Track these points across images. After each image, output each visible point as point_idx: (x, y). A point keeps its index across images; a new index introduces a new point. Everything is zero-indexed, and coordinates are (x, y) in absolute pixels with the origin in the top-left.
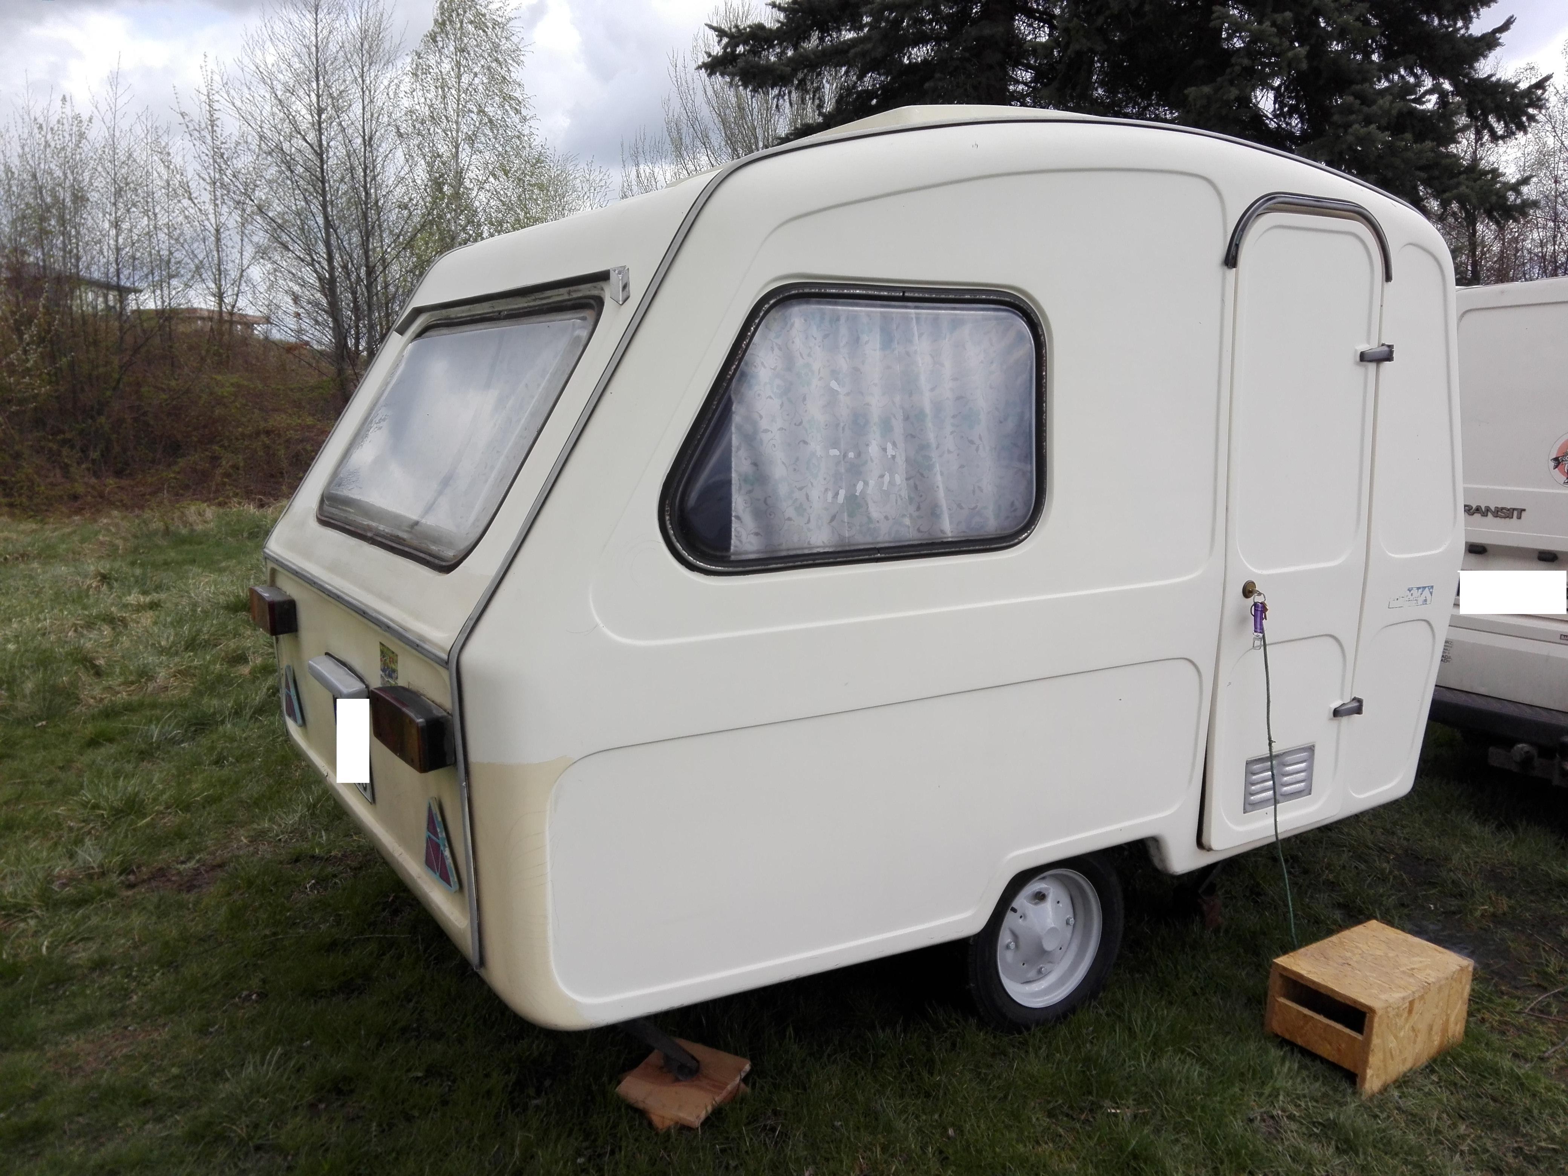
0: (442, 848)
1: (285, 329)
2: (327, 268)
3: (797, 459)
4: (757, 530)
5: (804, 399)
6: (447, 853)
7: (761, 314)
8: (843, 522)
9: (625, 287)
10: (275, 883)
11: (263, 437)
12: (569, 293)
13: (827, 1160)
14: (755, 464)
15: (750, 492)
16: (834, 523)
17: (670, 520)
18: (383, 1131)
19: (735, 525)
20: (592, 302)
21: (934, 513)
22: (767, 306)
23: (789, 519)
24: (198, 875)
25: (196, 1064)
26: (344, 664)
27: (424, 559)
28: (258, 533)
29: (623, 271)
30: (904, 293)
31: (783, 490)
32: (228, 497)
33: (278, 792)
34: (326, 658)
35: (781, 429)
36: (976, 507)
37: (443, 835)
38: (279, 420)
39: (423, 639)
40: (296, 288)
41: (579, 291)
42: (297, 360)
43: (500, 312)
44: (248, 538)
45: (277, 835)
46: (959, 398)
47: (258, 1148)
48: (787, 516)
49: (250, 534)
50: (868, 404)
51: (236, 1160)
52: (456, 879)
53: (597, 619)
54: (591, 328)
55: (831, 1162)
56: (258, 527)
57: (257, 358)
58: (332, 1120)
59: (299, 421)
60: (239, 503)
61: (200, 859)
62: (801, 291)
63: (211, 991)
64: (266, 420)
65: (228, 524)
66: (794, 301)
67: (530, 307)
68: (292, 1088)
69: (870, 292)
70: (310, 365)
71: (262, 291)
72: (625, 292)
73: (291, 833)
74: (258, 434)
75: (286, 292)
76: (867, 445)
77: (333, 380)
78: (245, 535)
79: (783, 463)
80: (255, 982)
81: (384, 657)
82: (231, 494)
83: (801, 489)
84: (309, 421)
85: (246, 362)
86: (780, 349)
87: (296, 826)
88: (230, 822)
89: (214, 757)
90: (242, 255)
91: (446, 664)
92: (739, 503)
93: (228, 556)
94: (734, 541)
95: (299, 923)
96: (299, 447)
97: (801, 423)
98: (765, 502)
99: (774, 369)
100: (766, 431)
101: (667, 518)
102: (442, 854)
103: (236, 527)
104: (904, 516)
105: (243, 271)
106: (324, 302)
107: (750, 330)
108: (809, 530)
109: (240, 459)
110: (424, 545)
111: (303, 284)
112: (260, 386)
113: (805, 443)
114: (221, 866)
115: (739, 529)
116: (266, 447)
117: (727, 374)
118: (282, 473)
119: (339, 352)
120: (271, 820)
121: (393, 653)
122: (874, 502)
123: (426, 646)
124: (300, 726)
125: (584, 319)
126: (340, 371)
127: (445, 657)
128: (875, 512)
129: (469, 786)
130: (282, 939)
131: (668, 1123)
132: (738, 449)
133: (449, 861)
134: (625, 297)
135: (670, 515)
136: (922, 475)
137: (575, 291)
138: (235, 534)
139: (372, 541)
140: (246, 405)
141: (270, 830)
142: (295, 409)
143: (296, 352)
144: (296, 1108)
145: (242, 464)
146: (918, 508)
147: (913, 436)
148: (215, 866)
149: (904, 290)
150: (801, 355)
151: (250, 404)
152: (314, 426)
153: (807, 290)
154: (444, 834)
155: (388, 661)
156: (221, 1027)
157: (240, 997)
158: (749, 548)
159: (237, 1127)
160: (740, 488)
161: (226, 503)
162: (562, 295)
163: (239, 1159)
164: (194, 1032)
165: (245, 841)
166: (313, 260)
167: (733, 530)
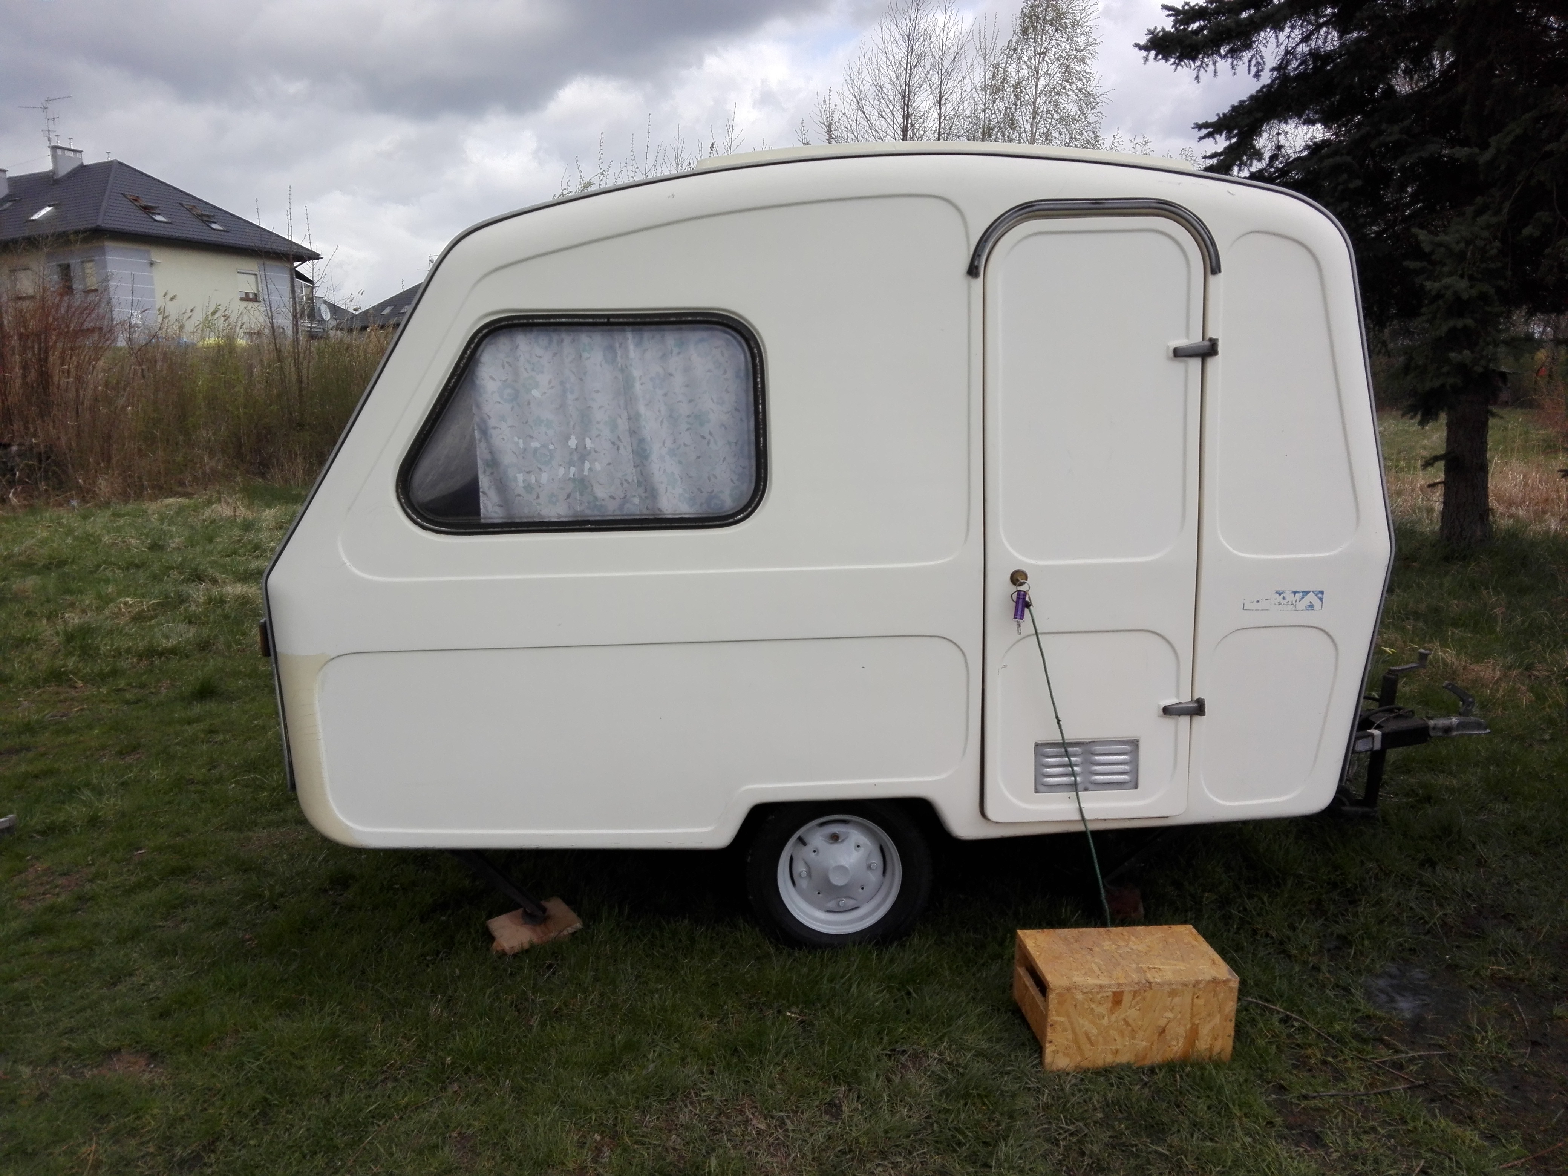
4: (500, 503)
8: (576, 499)
14: (491, 453)
15: (492, 473)
16: (570, 500)
19: (482, 499)
22: (481, 335)
23: (519, 495)
36: (715, 491)
48: (517, 492)
53: (345, 560)
62: (511, 322)
83: (528, 472)
92: (484, 482)
94: (482, 511)
99: (500, 381)
108: (539, 504)
113: (531, 437)
122: (600, 484)
132: (480, 441)
149: (609, 317)
153: (516, 321)
158: (493, 515)
160: (485, 472)
167: (481, 502)
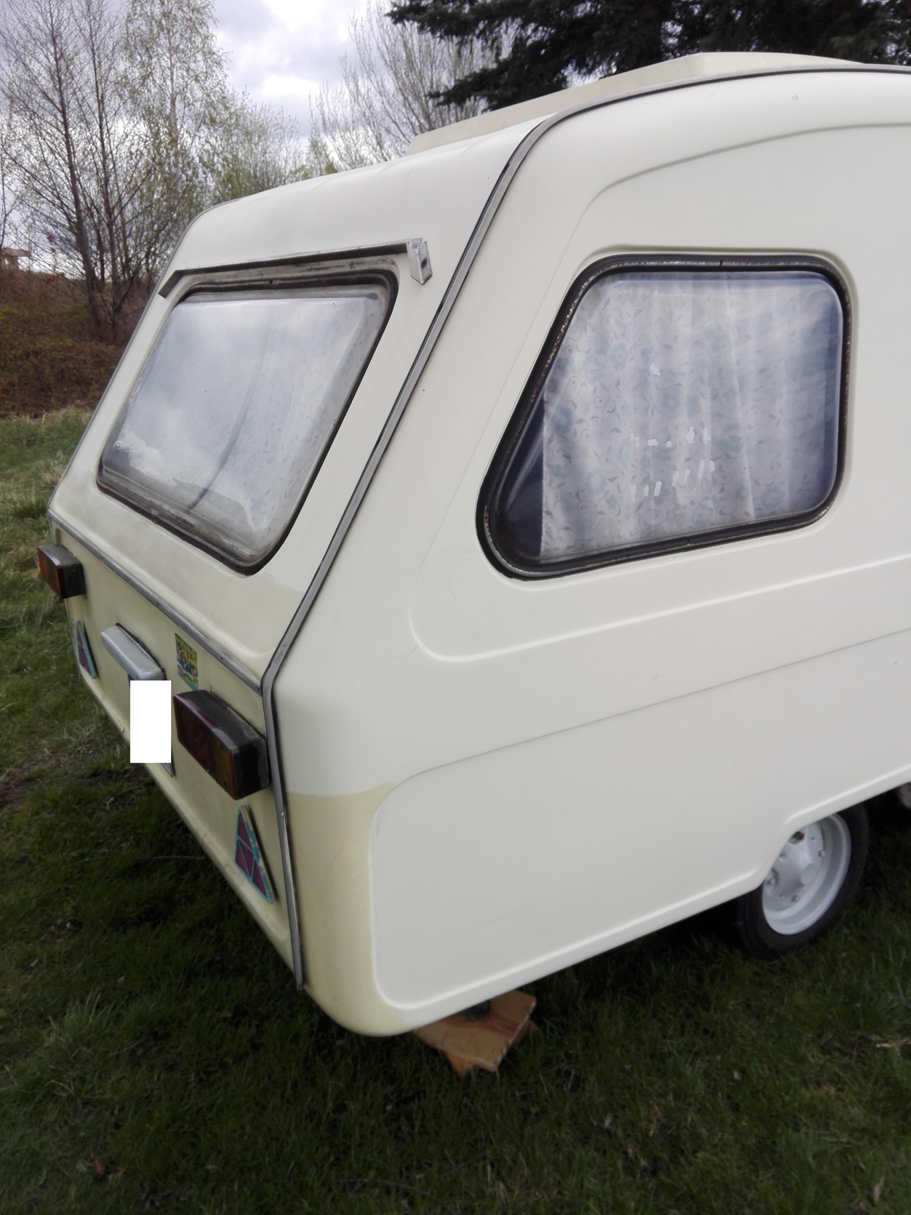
0: (255, 858)
1: (44, 264)
2: (74, 210)
3: (610, 449)
4: (567, 525)
5: (618, 384)
6: (261, 864)
7: (580, 294)
8: (650, 509)
9: (424, 263)
10: (79, 803)
11: (33, 359)
12: (351, 265)
13: (623, 1107)
14: (567, 456)
15: (562, 485)
17: (489, 527)
18: (201, 1080)
19: (546, 521)
20: (382, 277)
21: (738, 495)
22: (586, 284)
23: (601, 513)
24: (8, 789)
25: (21, 1004)
26: (136, 639)
27: (216, 553)
28: (35, 440)
29: (418, 243)
30: (721, 262)
31: (595, 482)
32: (7, 410)
33: (73, 701)
34: (116, 627)
35: (593, 417)
36: (773, 483)
37: (255, 845)
38: (45, 343)
39: (229, 654)
40: (50, 228)
41: (361, 263)
42: (55, 290)
43: (271, 281)
44: (28, 445)
45: (76, 747)
46: (762, 371)
47: (85, 1103)
48: (599, 509)
49: (28, 441)
50: (679, 385)
51: (65, 1117)
52: (271, 890)
53: (418, 640)
54: (384, 308)
55: (627, 1110)
56: (33, 435)
57: (23, 290)
58: (152, 1067)
59: (61, 343)
60: (18, 415)
61: (10, 772)
62: (621, 265)
63: (28, 919)
64: (34, 343)
65: (10, 433)
66: (609, 278)
67: (305, 278)
68: (111, 1035)
69: (689, 263)
70: (66, 294)
71: (23, 231)
72: (425, 269)
73: (88, 743)
74: (27, 355)
75: (43, 232)
76: (677, 429)
77: (86, 307)
78: (25, 442)
79: (596, 454)
80: (68, 910)
81: (180, 649)
82: (10, 407)
83: (612, 480)
84: (69, 342)
85: (14, 292)
86: (594, 330)
87: (92, 737)
88: (33, 732)
89: (15, 665)
90: (4, 201)
91: (260, 690)
92: (550, 497)
93: (13, 464)
94: (544, 537)
95: (102, 843)
96: (63, 366)
97: (614, 410)
98: (577, 496)
99: (588, 352)
100: (580, 421)
101: (486, 525)
102: (255, 863)
103: (16, 436)
104: (706, 498)
105: (6, 215)
106: (74, 238)
107: (568, 312)
108: (619, 522)
109: (15, 378)
110: (214, 536)
111: (56, 225)
112: (27, 314)
113: (618, 431)
114: (29, 780)
115: (550, 525)
116: (35, 366)
117: (546, 363)
118: (50, 388)
119: (89, 282)
120: (70, 732)
121: (191, 649)
122: (681, 487)
123: (233, 663)
124: (94, 678)
125: (374, 297)
126: (92, 299)
127: (258, 683)
128: (682, 498)
129: (288, 815)
130: (89, 862)
131: (467, 1066)
132: (550, 441)
133: (263, 872)
134: (426, 275)
135: (489, 522)
136: (728, 456)
137: (358, 263)
138: (16, 441)
139: (157, 520)
140: (17, 330)
141: (69, 742)
142: (58, 333)
143: (54, 283)
144: (117, 1056)
145: (16, 381)
146: (722, 490)
147: (721, 416)
148: (23, 781)
149: (721, 259)
150: (616, 336)
151: (20, 330)
152: (74, 347)
153: (626, 264)
154: (257, 844)
155: (185, 654)
156: (40, 962)
157: (55, 925)
158: (559, 544)
159: (65, 1083)
160: (550, 484)
161: (7, 415)
162: (344, 266)
163: (69, 1115)
164: (17, 968)
165: (47, 752)
166: (62, 203)
167: (543, 525)
